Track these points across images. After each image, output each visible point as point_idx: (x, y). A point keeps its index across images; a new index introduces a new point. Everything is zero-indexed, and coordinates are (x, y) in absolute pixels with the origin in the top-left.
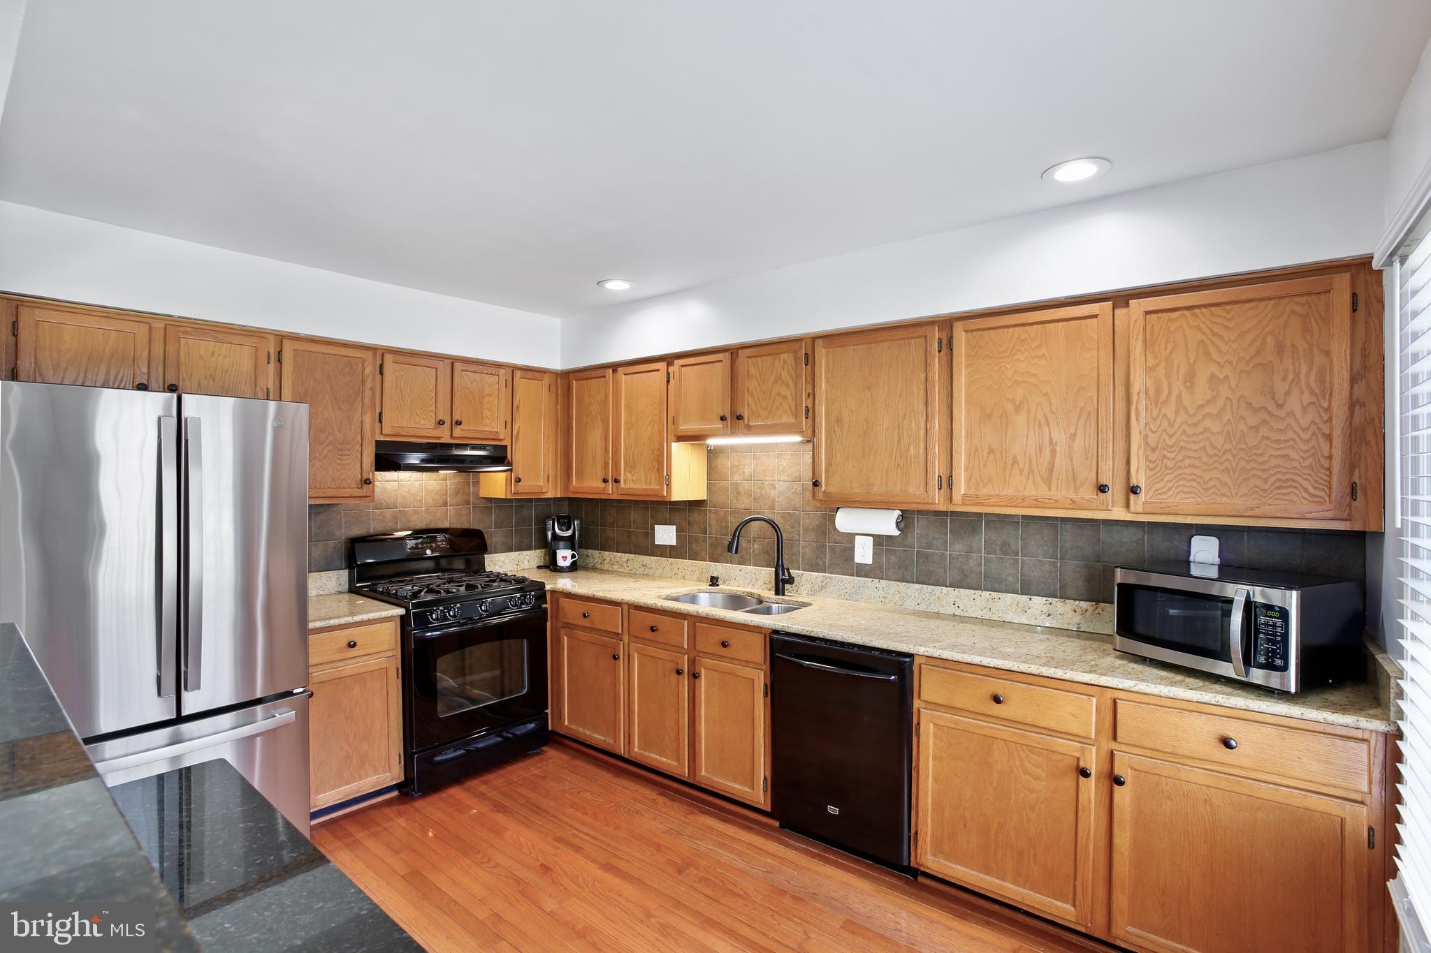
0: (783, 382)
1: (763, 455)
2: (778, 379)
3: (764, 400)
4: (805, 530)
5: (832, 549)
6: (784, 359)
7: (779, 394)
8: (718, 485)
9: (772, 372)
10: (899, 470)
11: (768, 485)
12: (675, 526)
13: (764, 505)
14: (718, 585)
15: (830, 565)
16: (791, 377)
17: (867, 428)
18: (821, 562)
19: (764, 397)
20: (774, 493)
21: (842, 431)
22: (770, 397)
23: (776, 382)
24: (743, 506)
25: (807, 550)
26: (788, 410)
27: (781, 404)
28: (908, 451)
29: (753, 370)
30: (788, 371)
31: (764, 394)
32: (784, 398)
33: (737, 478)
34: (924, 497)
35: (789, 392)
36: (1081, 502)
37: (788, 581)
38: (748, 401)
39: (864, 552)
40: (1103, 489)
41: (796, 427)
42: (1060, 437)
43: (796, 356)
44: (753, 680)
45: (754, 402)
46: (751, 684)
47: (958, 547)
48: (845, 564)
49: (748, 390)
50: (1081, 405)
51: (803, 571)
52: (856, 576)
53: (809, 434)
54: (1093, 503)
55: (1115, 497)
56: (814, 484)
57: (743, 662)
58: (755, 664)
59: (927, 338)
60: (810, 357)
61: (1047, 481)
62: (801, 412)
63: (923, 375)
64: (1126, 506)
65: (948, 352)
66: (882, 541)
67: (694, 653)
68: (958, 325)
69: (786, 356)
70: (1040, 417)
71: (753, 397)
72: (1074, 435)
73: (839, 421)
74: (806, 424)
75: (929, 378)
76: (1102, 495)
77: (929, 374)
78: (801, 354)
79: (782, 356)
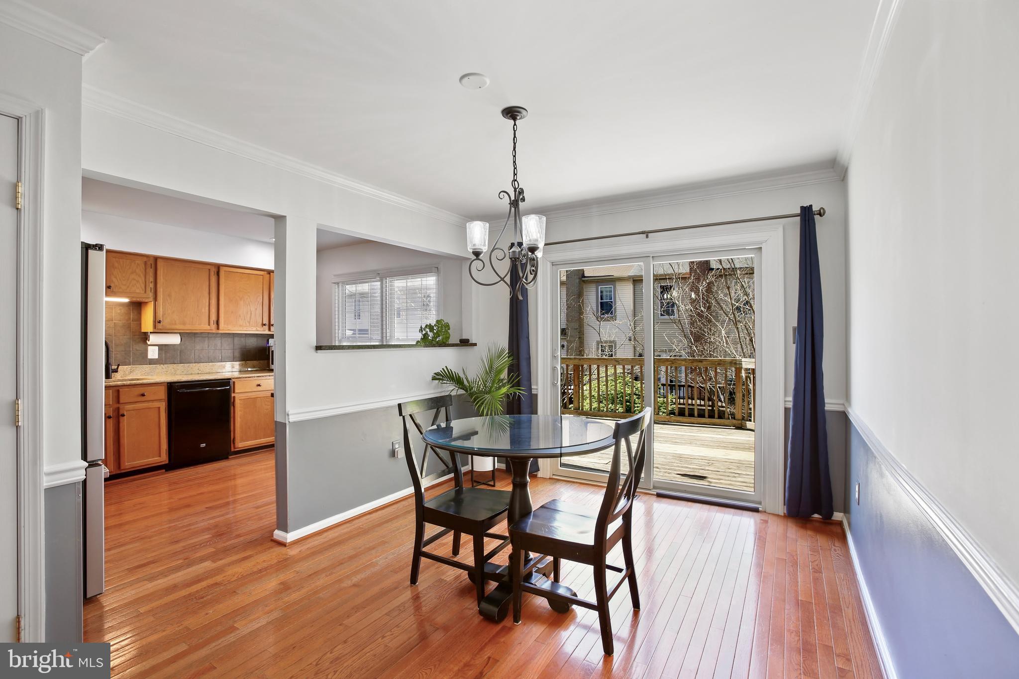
0: (137, 274)
2: (134, 272)
4: (117, 345)
5: (134, 353)
7: (134, 279)
9: (130, 268)
10: (197, 317)
15: (133, 361)
16: (142, 272)
17: (184, 300)
18: (127, 361)
19: (124, 279)
21: (171, 300)
22: (128, 280)
23: (132, 273)
25: (119, 355)
26: (140, 287)
27: (135, 284)
28: (201, 310)
29: (116, 265)
30: (140, 269)
32: (138, 281)
34: (209, 327)
35: (141, 279)
36: (258, 329)
37: (116, 371)
38: (114, 280)
39: (153, 353)
40: (265, 325)
41: (145, 295)
42: (253, 309)
43: (146, 263)
44: (159, 408)
45: (117, 280)
46: (158, 409)
47: (198, 347)
48: (143, 359)
49: (113, 274)
50: (258, 300)
51: (118, 365)
52: (149, 364)
53: (151, 299)
54: (262, 329)
55: (267, 327)
56: (157, 322)
57: (153, 401)
58: (160, 400)
59: (209, 270)
60: (153, 266)
61: (249, 323)
62: (148, 290)
63: (208, 283)
64: (269, 330)
65: (217, 276)
66: (162, 348)
67: (117, 405)
68: (221, 267)
69: (139, 261)
70: (247, 302)
71: (116, 278)
72: (256, 309)
73: (170, 296)
74: (151, 295)
75: (211, 285)
76: (264, 326)
77: (211, 283)
78: (149, 263)
79: (137, 262)
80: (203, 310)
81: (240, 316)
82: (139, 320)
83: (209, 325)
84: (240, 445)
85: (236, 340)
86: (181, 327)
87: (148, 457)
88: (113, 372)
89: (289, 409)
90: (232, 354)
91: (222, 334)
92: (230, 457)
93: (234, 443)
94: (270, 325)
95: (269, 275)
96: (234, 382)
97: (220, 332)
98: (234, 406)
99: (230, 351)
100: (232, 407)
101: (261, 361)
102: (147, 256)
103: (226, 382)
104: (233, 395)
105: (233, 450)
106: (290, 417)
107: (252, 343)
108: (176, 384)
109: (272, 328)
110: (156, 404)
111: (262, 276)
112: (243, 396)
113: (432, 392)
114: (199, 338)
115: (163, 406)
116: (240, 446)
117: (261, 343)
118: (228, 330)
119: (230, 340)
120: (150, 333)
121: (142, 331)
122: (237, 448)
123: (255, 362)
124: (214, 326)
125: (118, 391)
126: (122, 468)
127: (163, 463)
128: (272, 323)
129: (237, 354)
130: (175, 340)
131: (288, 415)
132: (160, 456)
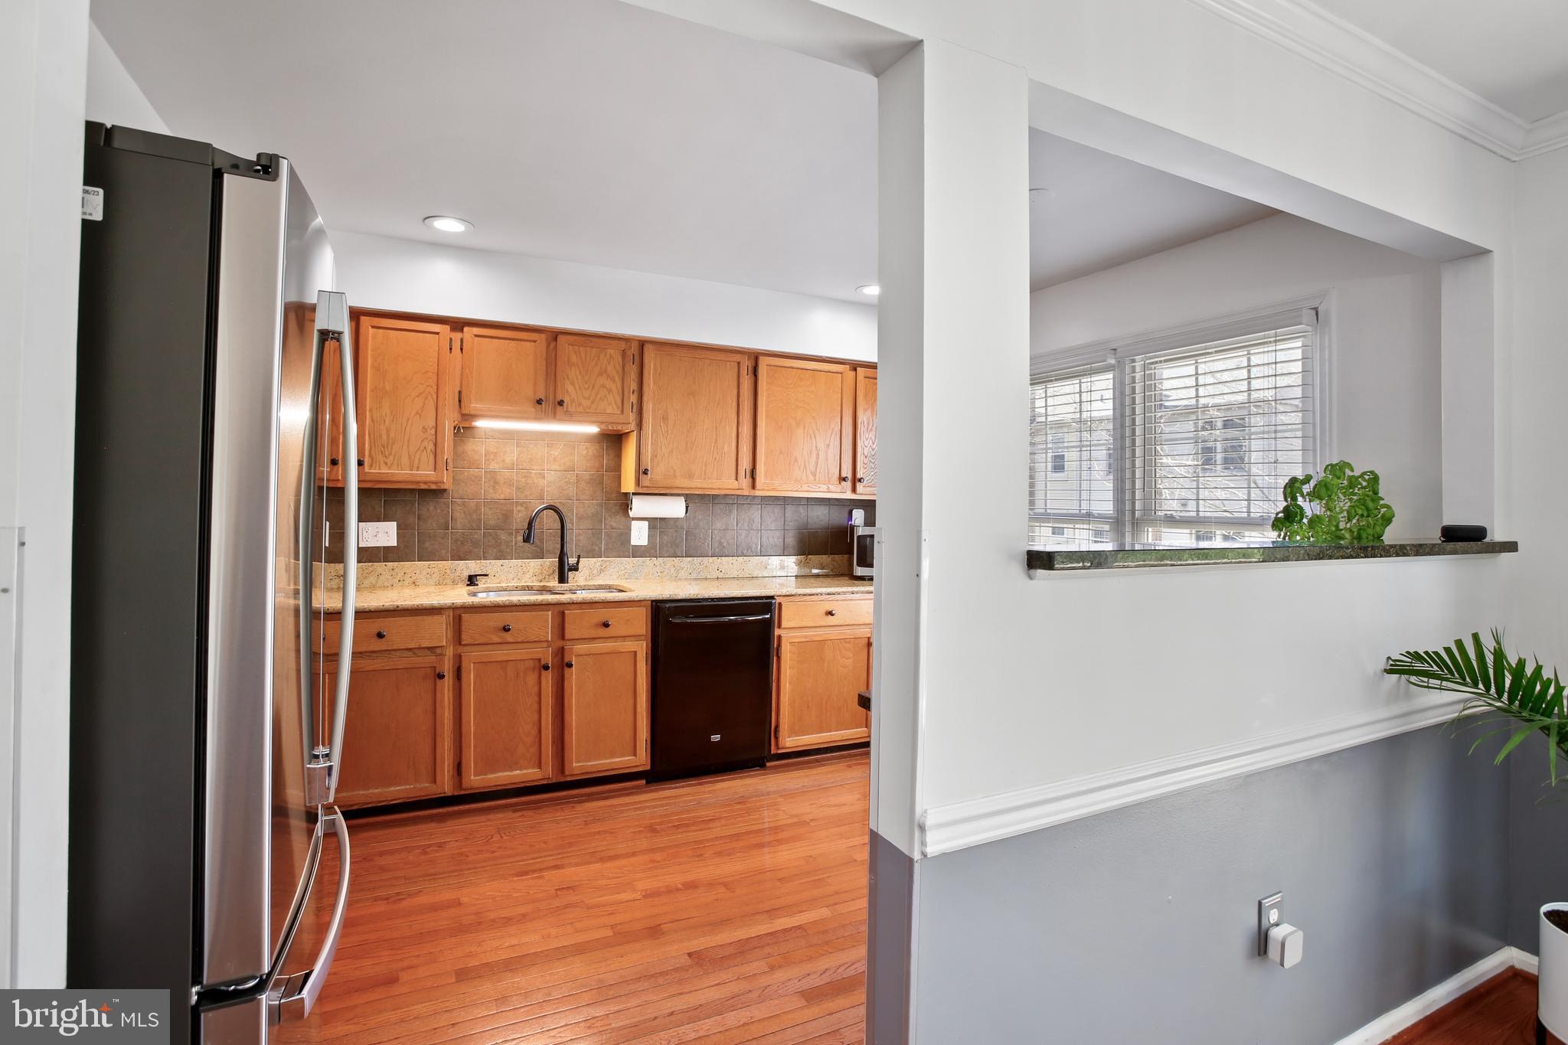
0: (608, 376)
1: (530, 443)
2: (603, 372)
3: (586, 389)
4: (580, 518)
5: (608, 535)
6: (610, 355)
7: (603, 386)
8: (466, 474)
9: (596, 364)
10: (716, 463)
11: (535, 474)
12: (395, 523)
13: (531, 495)
14: (477, 585)
15: (606, 550)
16: (618, 372)
17: (690, 427)
18: (596, 548)
19: (586, 386)
20: (543, 483)
21: (667, 427)
22: (593, 388)
23: (600, 374)
24: (502, 497)
25: (582, 538)
26: (613, 402)
27: (605, 396)
28: (723, 448)
29: (574, 358)
30: (614, 366)
31: (586, 383)
32: (610, 391)
33: (494, 466)
34: (735, 484)
35: (615, 386)
36: (832, 488)
37: (575, 568)
38: (570, 388)
39: (639, 535)
40: (844, 479)
41: (622, 419)
42: (821, 446)
43: (624, 354)
44: (635, 653)
45: (575, 389)
46: (633, 656)
47: (718, 525)
48: (622, 547)
49: (568, 378)
50: (832, 426)
51: (579, 557)
52: (633, 557)
53: (633, 426)
54: (839, 488)
55: (848, 484)
56: (642, 472)
57: (624, 637)
58: (636, 637)
59: (739, 363)
60: (636, 358)
61: (814, 474)
62: (627, 406)
63: (735, 391)
64: (854, 490)
65: (753, 377)
66: (656, 524)
67: (560, 643)
68: (762, 359)
69: (614, 352)
70: (811, 432)
71: (573, 384)
72: (828, 445)
73: (665, 418)
74: (632, 417)
75: (741, 394)
76: (843, 483)
77: (741, 391)
78: (630, 353)
79: (609, 351)
80: (726, 449)
81: (796, 460)
82: (617, 469)
83: (737, 480)
84: (790, 741)
85: (790, 510)
86: (686, 483)
87: (613, 755)
88: (570, 570)
89: (926, 803)
90: (781, 540)
91: (763, 498)
92: (768, 764)
93: (776, 738)
94: (856, 480)
95: (853, 373)
96: (780, 604)
97: (758, 493)
98: (779, 658)
99: (778, 533)
100: (775, 658)
101: (836, 556)
102: (627, 340)
103: (766, 605)
104: (777, 632)
105: (773, 751)
106: (930, 837)
107: (821, 517)
108: (667, 606)
109: (860, 487)
110: (630, 646)
111: (840, 375)
112: (798, 636)
113: (1384, 713)
114: (721, 506)
115: (642, 648)
116: (788, 745)
117: (837, 517)
118: (773, 490)
119: (777, 510)
120: (634, 494)
121: (622, 491)
122: (783, 748)
123: (824, 558)
124: (745, 482)
125: (563, 614)
126: (567, 772)
127: (640, 769)
128: (859, 476)
129: (791, 540)
130: (674, 508)
131: (922, 828)
132: (635, 755)
